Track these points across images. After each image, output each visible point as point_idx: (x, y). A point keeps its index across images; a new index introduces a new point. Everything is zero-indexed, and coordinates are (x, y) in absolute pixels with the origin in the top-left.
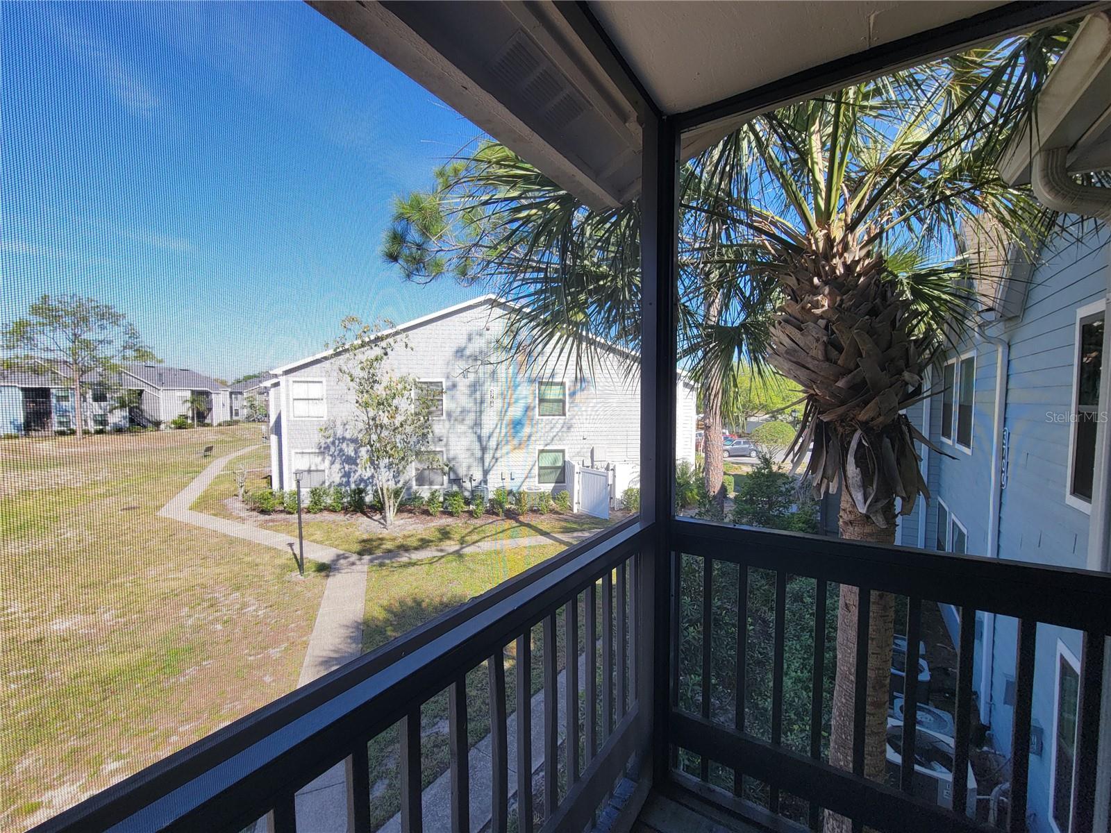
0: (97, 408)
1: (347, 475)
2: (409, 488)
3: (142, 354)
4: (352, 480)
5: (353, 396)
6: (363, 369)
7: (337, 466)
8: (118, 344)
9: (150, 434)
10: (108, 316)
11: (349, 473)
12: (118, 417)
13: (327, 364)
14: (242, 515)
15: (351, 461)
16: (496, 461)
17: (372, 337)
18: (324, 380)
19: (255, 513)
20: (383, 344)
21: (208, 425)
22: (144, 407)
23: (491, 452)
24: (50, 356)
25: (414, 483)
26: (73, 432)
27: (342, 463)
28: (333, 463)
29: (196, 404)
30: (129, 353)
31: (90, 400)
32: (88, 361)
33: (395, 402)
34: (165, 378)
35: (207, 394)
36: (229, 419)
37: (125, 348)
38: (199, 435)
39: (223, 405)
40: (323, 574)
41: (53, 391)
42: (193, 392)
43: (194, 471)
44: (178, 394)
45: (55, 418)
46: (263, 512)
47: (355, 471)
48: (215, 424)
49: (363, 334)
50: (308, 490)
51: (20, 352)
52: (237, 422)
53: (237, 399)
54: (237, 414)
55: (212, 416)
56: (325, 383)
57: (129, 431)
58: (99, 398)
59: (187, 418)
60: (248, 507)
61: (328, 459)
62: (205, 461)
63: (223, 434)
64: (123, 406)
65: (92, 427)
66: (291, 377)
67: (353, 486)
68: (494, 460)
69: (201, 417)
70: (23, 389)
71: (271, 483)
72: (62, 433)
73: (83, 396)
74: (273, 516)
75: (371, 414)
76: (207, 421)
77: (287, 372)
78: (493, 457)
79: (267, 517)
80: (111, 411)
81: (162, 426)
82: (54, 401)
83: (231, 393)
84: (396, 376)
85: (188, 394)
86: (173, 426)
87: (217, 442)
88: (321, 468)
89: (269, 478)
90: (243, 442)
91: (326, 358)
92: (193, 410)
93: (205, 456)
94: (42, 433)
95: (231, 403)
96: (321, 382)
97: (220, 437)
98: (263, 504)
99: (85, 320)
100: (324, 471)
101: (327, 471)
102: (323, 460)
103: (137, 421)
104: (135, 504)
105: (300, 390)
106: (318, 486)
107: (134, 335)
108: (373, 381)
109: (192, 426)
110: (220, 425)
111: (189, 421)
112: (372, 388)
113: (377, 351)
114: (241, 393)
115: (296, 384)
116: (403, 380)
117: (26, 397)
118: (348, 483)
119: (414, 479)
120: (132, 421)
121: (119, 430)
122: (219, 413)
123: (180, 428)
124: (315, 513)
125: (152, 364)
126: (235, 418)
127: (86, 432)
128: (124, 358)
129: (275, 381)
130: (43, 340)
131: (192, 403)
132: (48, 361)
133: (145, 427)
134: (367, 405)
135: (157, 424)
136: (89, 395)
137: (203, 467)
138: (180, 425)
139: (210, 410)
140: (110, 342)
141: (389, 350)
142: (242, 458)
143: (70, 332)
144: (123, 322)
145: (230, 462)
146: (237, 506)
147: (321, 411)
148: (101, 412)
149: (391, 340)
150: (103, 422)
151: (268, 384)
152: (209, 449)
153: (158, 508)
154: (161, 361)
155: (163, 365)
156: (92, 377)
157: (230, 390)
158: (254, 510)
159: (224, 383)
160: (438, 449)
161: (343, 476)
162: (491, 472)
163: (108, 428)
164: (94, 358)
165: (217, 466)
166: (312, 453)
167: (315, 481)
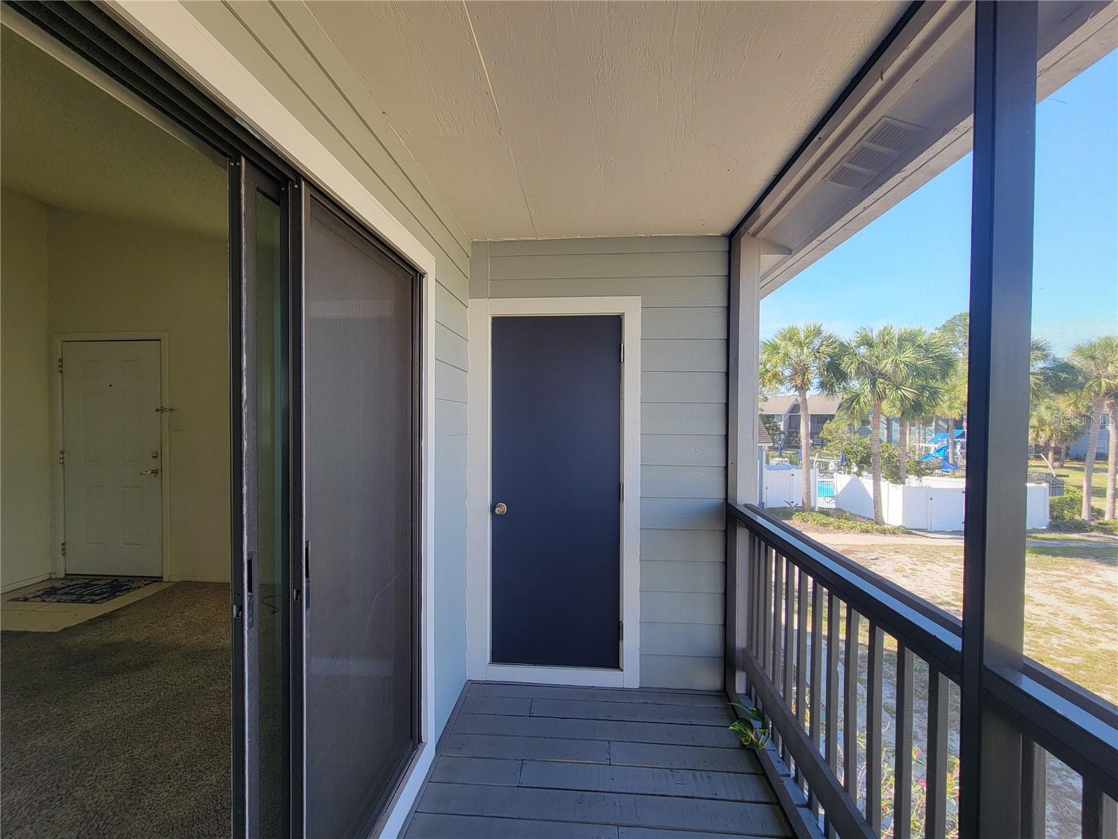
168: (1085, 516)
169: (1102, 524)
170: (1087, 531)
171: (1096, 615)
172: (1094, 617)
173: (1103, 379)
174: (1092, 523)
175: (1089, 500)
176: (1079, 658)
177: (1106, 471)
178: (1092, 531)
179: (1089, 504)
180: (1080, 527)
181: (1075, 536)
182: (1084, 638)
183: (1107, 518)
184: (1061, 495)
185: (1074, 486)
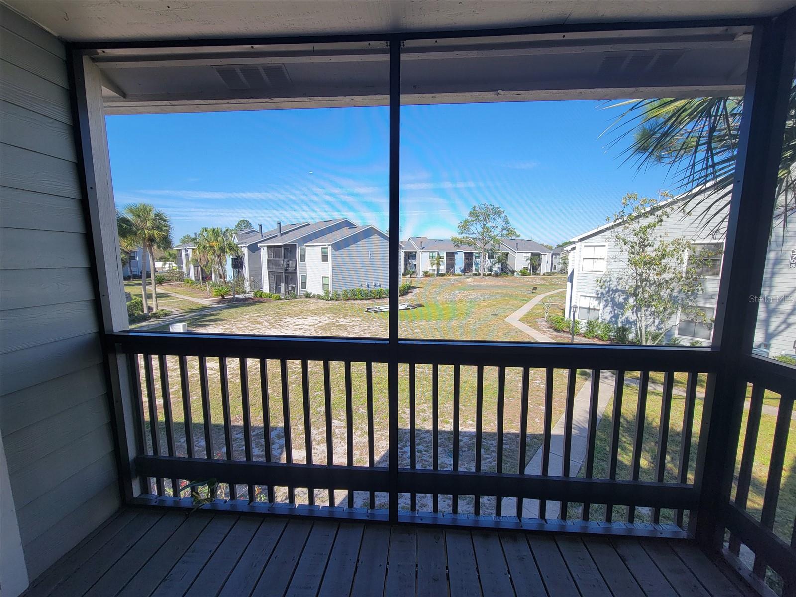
0: (488, 262)
1: (616, 317)
2: (670, 336)
3: (511, 232)
4: (620, 320)
5: (625, 257)
6: (636, 235)
7: (609, 309)
8: (500, 228)
9: (509, 277)
10: (497, 213)
11: (618, 315)
12: (496, 267)
13: (608, 233)
14: (544, 329)
15: (621, 306)
16: (786, 328)
17: (648, 209)
18: (607, 244)
19: (551, 330)
20: (659, 213)
21: (539, 274)
22: (508, 262)
23: (783, 317)
24: (474, 236)
25: (677, 332)
26: (479, 274)
27: (613, 307)
28: (606, 306)
29: (533, 261)
30: (505, 232)
31: (487, 258)
32: (487, 238)
33: (664, 262)
34: (519, 246)
35: (539, 255)
36: (550, 271)
37: (503, 230)
38: (533, 280)
39: (547, 262)
40: (583, 377)
41: (474, 254)
42: (532, 253)
43: (526, 300)
44: (525, 255)
45: (474, 267)
46: (556, 330)
47: (623, 314)
48: (541, 274)
49: (640, 206)
50: (586, 321)
51: (465, 235)
52: (554, 273)
53: (556, 258)
54: (555, 268)
55: (540, 269)
56: (607, 246)
57: (501, 275)
58: (491, 257)
59: (527, 269)
60: (549, 326)
61: (603, 304)
62: (532, 295)
63: (545, 280)
64: (499, 262)
65: (487, 272)
66: (583, 243)
67: (620, 325)
68: (784, 326)
69: (535, 268)
70: (464, 252)
71: (564, 313)
72: (475, 274)
73: (484, 256)
74: (562, 334)
75: (640, 271)
76: (538, 272)
77: (581, 240)
78: (784, 322)
79: (558, 334)
80: (494, 264)
81: (515, 273)
82: (474, 258)
83: (553, 255)
84: (668, 239)
85: (529, 255)
86: (520, 274)
87: (541, 285)
88: (598, 308)
89: (563, 310)
90: (555, 286)
91: (608, 229)
92: (531, 265)
93: (532, 292)
94: (469, 274)
95: (552, 261)
96: (605, 246)
97: (543, 282)
98: (556, 325)
99: (488, 216)
100: (599, 310)
101: (601, 312)
102: (599, 304)
103: (506, 270)
104: (496, 313)
105: (589, 253)
106: (593, 320)
107: (508, 222)
108: (643, 245)
109: (530, 274)
110: (544, 274)
111: (529, 271)
112: (643, 250)
113: (652, 219)
114: (559, 254)
115: (586, 248)
116: (677, 242)
117: (465, 256)
118: (616, 323)
119: (676, 328)
120: (502, 270)
121: (497, 274)
122: (545, 268)
123: (523, 275)
124: (589, 338)
125: (513, 238)
126: (553, 270)
127: (484, 275)
128: (502, 235)
129: (573, 246)
130: (472, 229)
131: (531, 260)
132: (473, 239)
133: (507, 273)
134: (636, 264)
135: (513, 272)
136: (487, 256)
137: (531, 298)
138: (524, 274)
139: (540, 265)
140: (497, 227)
141: (664, 218)
142: (552, 296)
143: (482, 223)
144: (503, 215)
145: (545, 298)
146: (543, 323)
147: (602, 267)
148: (490, 265)
149: (668, 210)
150: (491, 270)
151: (569, 248)
152: (535, 288)
153: (506, 317)
154: (519, 236)
155: (519, 238)
156: (488, 247)
157: (552, 252)
158: (552, 328)
159: (550, 248)
160: (708, 306)
161: (613, 317)
162: (778, 338)
163: (492, 273)
164: (489, 236)
165: (538, 299)
166: (592, 297)
167: (592, 316)
168: (146, 311)
169: (154, 314)
170: (148, 320)
171: (174, 362)
172: (173, 363)
173: (145, 230)
174: (150, 315)
175: (146, 302)
176: (177, 386)
177: (151, 284)
178: (150, 319)
179: (147, 304)
180: (145, 318)
181: (144, 324)
182: (174, 375)
183: (155, 311)
184: (130, 301)
185: (134, 295)
